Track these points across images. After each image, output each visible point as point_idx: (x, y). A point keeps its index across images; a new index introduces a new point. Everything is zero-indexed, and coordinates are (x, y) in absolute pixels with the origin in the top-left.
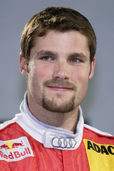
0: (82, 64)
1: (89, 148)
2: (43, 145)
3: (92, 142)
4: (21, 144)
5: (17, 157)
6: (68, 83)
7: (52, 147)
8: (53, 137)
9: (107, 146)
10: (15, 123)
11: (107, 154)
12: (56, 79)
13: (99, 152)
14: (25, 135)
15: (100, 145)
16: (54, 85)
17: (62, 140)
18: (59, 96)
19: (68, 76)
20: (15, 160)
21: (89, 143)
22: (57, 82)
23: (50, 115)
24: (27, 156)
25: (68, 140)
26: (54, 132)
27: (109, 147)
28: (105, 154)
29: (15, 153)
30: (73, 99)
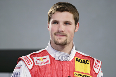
0: (70, 25)
1: (76, 61)
2: (55, 59)
3: (79, 58)
4: (46, 59)
5: (43, 64)
6: (63, 33)
7: (59, 60)
8: (59, 56)
9: (85, 60)
10: (46, 50)
11: (85, 63)
12: (58, 32)
13: (81, 62)
14: (48, 55)
15: (82, 60)
16: (58, 34)
17: (63, 57)
18: (60, 39)
19: (63, 30)
20: (42, 65)
21: (77, 59)
22: (59, 33)
23: (58, 46)
24: (47, 63)
25: (66, 57)
26: (59, 54)
27: (86, 61)
28: (84, 63)
29: (43, 62)
30: (66, 40)
